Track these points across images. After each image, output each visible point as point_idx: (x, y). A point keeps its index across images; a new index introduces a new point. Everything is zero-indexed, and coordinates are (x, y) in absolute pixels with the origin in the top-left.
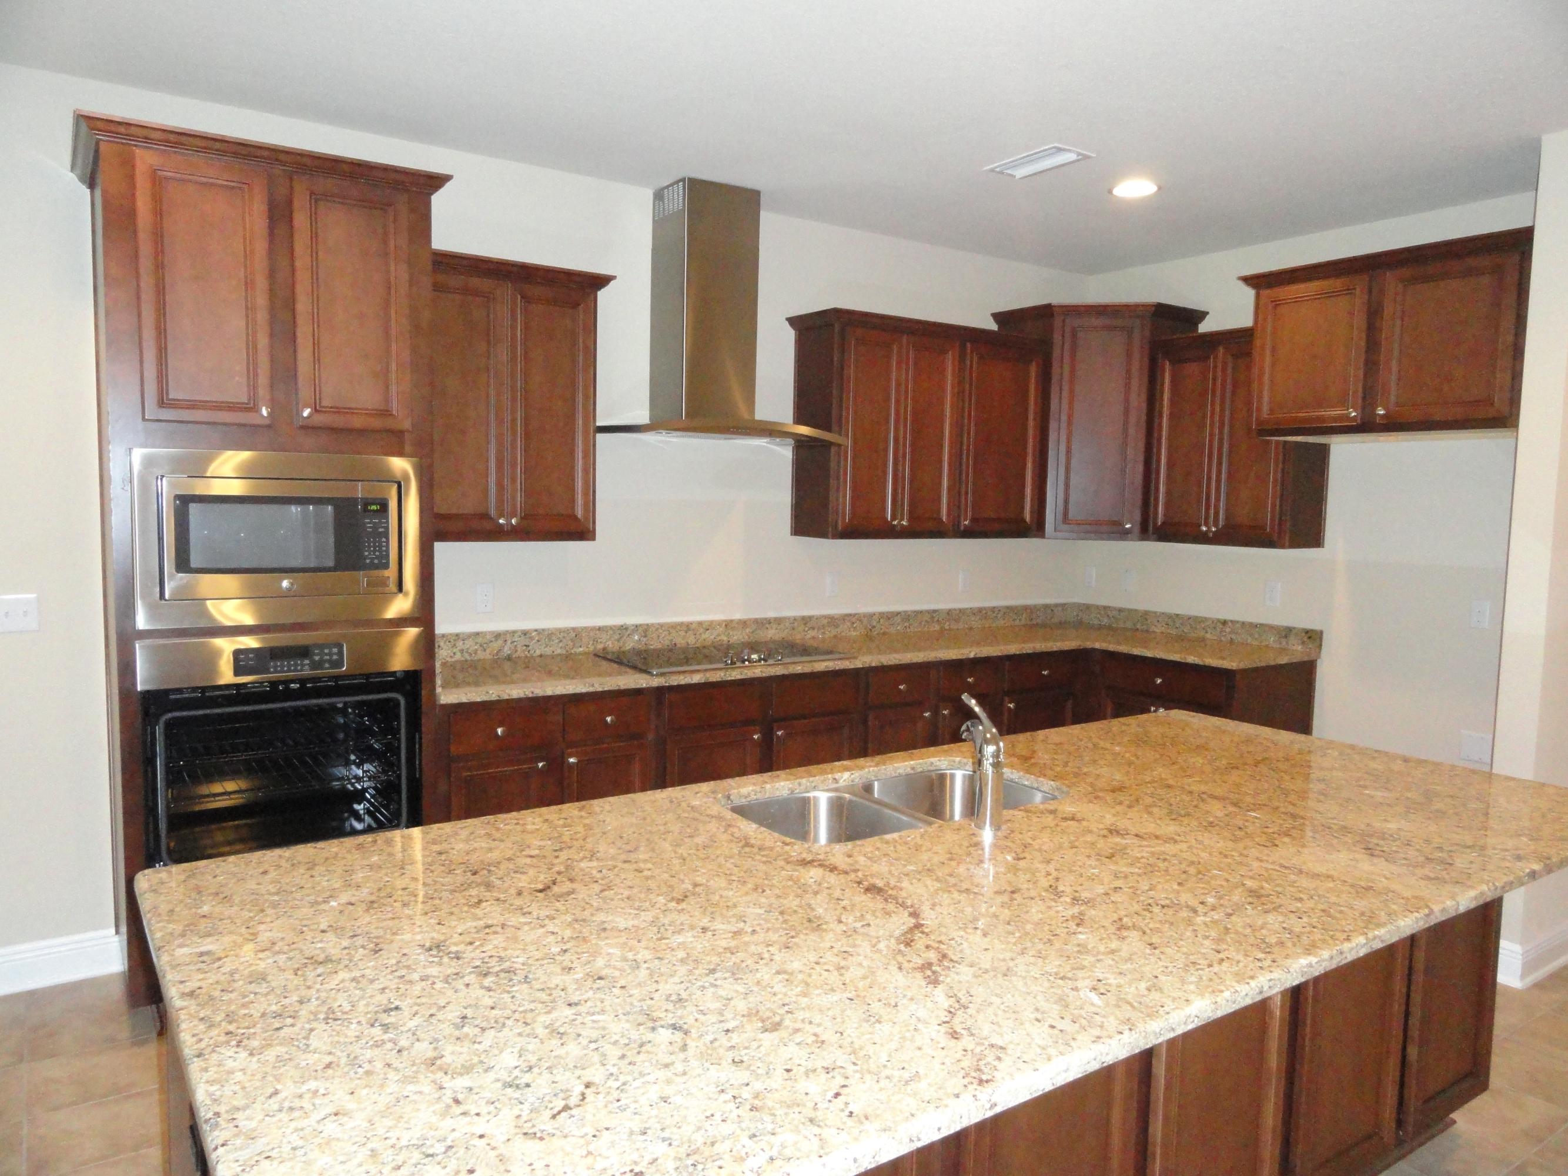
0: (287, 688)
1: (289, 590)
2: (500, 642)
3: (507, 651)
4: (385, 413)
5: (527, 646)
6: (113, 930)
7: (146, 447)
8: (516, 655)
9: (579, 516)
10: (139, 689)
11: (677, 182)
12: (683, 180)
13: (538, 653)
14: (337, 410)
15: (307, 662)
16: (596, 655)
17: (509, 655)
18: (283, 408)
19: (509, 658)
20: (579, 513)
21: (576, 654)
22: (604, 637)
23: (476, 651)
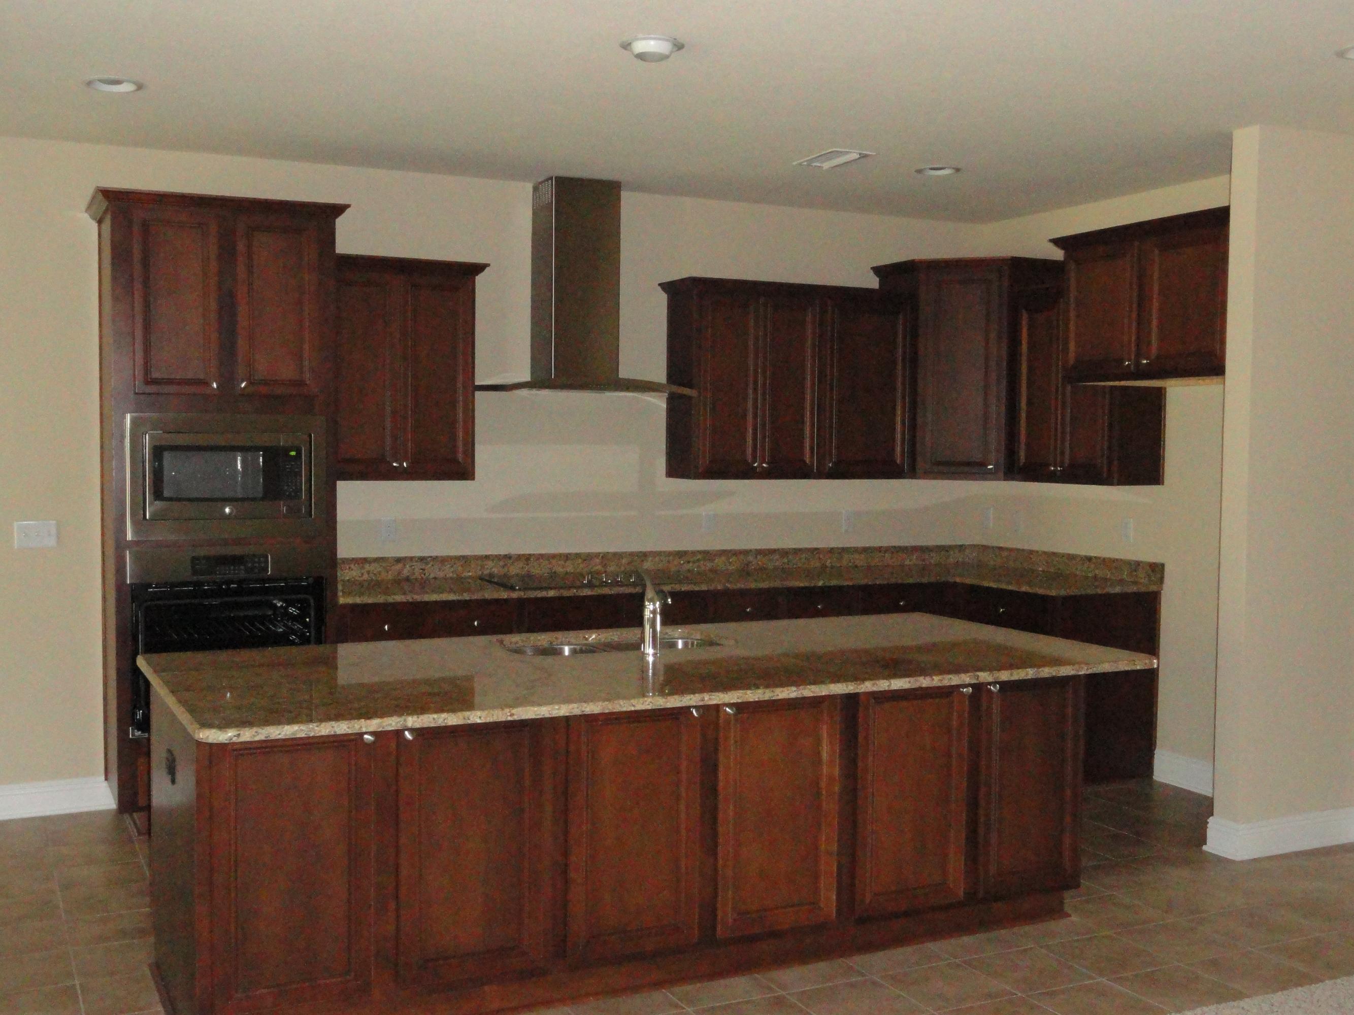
0: (229, 588)
1: (230, 514)
2: (400, 566)
3: (406, 572)
4: (300, 383)
5: (423, 570)
6: (103, 778)
7: (136, 412)
8: (414, 577)
9: (460, 460)
10: (128, 583)
11: (547, 180)
12: (551, 178)
13: (432, 576)
14: (265, 382)
15: (242, 567)
16: (481, 579)
17: (408, 576)
18: (228, 380)
19: (407, 579)
20: (460, 457)
21: (465, 578)
22: (490, 564)
23: (380, 573)
